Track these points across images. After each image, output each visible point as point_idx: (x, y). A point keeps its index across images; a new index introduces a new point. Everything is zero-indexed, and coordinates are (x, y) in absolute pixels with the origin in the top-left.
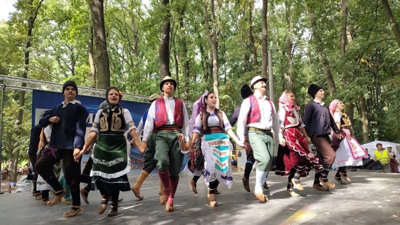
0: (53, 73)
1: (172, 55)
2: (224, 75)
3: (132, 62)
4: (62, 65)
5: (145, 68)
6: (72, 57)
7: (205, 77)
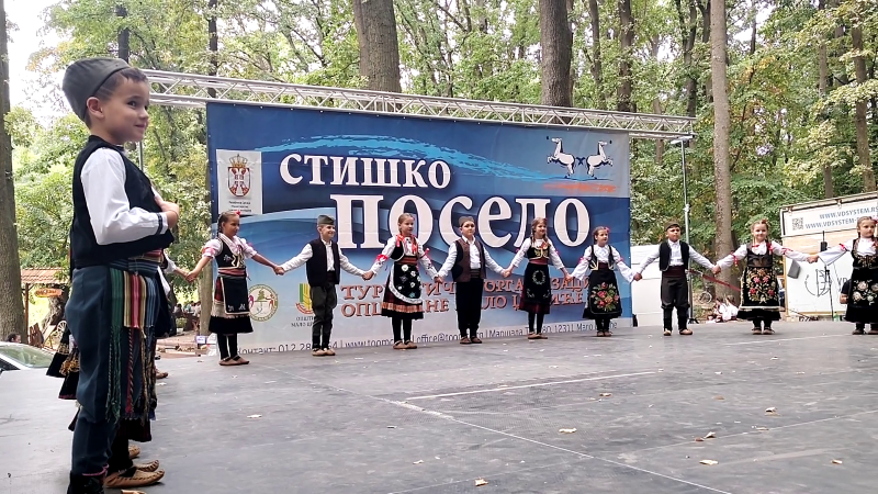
0: (280, 70)
4: (299, 47)
6: (319, 23)
7: (684, 41)
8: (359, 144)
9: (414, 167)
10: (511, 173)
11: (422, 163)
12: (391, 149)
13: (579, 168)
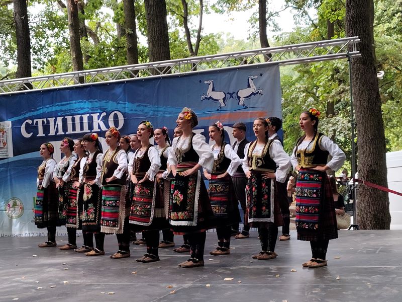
9: (99, 117)
11: (104, 114)
12: (83, 108)
13: (230, 101)
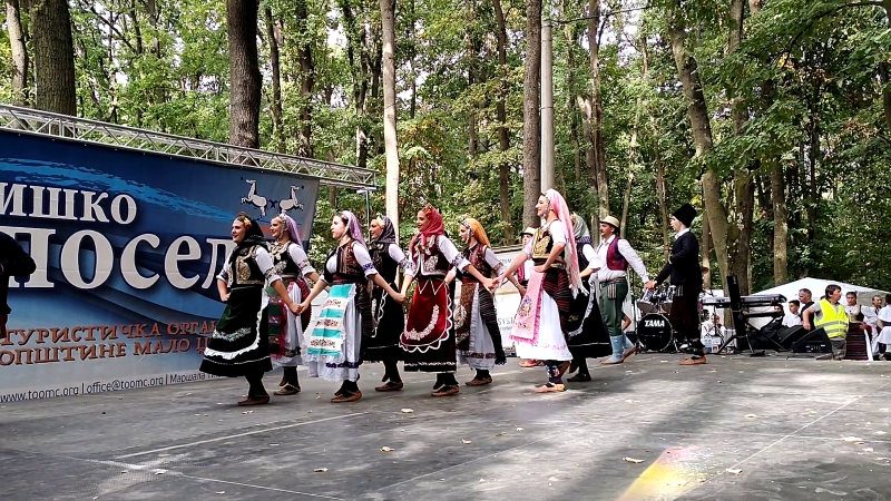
1: (262, 25)
2: (410, 91)
3: (139, 40)
5: (178, 61)
7: (356, 94)
8: (29, 170)
9: (94, 199)
10: (204, 212)
11: (105, 195)
13: (271, 210)
